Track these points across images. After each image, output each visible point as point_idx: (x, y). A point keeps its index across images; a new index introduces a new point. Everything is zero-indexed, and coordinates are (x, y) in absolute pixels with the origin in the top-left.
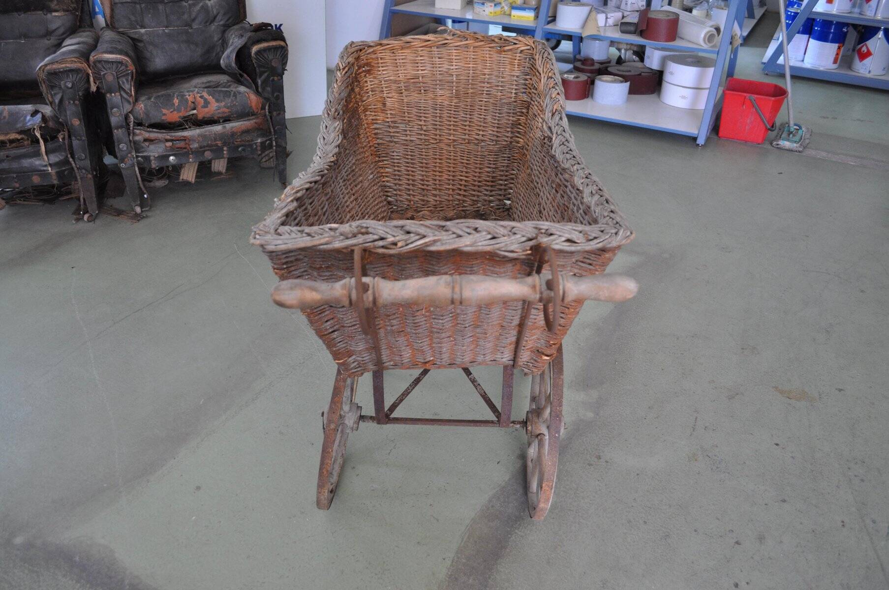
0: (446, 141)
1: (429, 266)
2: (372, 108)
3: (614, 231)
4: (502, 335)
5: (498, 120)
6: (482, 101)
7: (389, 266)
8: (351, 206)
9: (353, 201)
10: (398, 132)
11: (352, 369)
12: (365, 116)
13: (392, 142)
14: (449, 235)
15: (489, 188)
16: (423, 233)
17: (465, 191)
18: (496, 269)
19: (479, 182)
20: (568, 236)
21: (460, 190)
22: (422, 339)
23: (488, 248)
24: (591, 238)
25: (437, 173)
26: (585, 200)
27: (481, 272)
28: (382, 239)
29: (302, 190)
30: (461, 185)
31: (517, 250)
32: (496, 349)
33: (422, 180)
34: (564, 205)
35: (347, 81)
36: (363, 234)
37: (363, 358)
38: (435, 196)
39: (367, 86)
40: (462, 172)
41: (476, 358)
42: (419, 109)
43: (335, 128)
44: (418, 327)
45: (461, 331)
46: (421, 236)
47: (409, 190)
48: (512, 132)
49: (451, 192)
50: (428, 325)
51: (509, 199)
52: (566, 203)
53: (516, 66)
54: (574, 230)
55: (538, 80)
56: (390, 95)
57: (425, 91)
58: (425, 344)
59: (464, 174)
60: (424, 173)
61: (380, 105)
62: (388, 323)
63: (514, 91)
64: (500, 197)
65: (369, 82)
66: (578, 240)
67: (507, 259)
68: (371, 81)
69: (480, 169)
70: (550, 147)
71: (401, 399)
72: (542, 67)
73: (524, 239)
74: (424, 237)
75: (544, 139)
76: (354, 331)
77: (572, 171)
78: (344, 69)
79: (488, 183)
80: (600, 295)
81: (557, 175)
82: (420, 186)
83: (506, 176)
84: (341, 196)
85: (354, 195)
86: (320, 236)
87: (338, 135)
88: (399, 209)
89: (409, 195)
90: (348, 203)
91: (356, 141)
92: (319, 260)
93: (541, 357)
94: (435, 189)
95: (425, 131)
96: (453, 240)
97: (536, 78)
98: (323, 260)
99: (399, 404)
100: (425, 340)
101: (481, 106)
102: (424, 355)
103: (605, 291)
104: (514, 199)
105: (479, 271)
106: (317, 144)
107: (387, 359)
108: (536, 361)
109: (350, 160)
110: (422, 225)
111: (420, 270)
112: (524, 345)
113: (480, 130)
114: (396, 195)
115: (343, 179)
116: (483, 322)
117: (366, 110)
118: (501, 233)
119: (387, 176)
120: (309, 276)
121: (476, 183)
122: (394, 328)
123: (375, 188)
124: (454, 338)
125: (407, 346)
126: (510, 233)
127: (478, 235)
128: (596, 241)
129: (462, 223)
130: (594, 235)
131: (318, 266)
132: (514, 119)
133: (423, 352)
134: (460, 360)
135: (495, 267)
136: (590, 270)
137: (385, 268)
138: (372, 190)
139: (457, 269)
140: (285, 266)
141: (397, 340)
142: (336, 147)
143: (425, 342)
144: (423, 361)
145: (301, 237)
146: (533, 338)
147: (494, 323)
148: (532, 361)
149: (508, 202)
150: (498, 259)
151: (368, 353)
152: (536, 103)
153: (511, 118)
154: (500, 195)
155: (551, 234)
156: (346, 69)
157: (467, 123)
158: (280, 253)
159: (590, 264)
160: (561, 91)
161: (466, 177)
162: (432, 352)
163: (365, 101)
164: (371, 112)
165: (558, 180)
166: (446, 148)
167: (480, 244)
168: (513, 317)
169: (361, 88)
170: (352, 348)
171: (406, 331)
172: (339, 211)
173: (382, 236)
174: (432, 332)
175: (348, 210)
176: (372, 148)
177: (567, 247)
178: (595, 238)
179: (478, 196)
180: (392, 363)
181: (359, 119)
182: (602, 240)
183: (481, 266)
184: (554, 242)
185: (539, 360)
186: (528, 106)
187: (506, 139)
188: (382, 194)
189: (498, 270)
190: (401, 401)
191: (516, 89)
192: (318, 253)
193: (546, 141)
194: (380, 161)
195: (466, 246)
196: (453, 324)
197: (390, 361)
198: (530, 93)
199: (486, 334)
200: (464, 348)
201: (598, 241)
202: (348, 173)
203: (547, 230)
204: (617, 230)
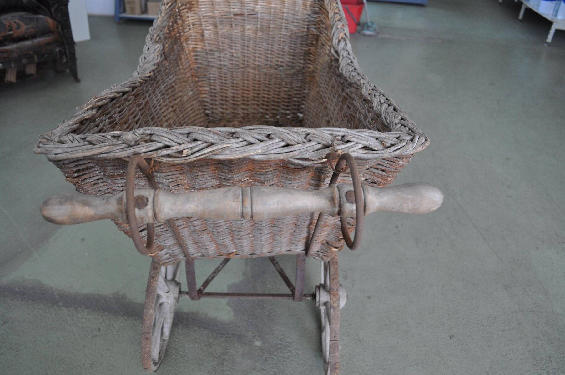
0: (252, 66)
1: (223, 174)
2: (192, 39)
3: (409, 138)
4: (296, 232)
5: (294, 50)
6: (281, 34)
7: (181, 174)
8: (168, 116)
9: (171, 112)
10: (214, 58)
11: (164, 260)
12: (187, 44)
13: (209, 66)
14: (238, 143)
15: (286, 104)
16: (210, 141)
17: (267, 106)
18: (290, 176)
19: (278, 99)
20: (365, 143)
21: (263, 105)
22: (223, 237)
23: (282, 157)
24: (388, 145)
25: (245, 92)
26: (375, 108)
27: (276, 178)
28: (167, 147)
29: (105, 98)
30: (264, 101)
31: (313, 159)
32: (291, 242)
33: (233, 97)
34: (351, 115)
35: (169, 13)
36: (146, 142)
37: (173, 251)
38: (243, 109)
39: (189, 20)
40: (264, 90)
41: (273, 249)
42: (231, 39)
43: (155, 50)
44: (219, 227)
45: (259, 230)
46: (209, 144)
47: (223, 104)
48: (304, 60)
49: (256, 106)
50: (228, 225)
51: (301, 113)
52: (353, 113)
53: (308, 7)
54: (370, 136)
55: (326, 17)
56: (207, 28)
57: (235, 25)
58: (227, 240)
59: (266, 92)
60: (234, 91)
61: (199, 37)
62: (191, 224)
63: (306, 27)
64: (295, 111)
65: (190, 17)
66: (375, 147)
67: (301, 167)
68: (192, 17)
69: (279, 88)
70: (337, 68)
71: (213, 276)
72: (329, 5)
73: (320, 146)
74: (212, 144)
75: (331, 62)
76: (161, 230)
77: (359, 84)
78: (168, 4)
79: (285, 100)
80: (403, 208)
81: (343, 90)
82: (231, 101)
83: (300, 94)
84: (159, 108)
85: (172, 107)
86: (102, 144)
87: (158, 56)
88: (215, 119)
89: (223, 108)
90: (165, 114)
91: (177, 63)
92: (110, 168)
93: (331, 249)
94: (244, 104)
95: (236, 57)
96: (243, 148)
97: (324, 16)
98: (114, 168)
99: (211, 281)
100: (226, 237)
101: (280, 38)
102: (227, 248)
103: (410, 203)
104: (306, 113)
105: (273, 178)
106: (139, 63)
107: (195, 252)
108: (325, 251)
109: (170, 78)
110: (209, 131)
111: (214, 177)
112: (316, 239)
113: (279, 58)
114: (212, 108)
115: (161, 94)
116: (278, 222)
117: (187, 39)
118: (296, 140)
119: (205, 94)
120: (105, 183)
121: (276, 100)
122: (196, 228)
123: (194, 102)
124: (253, 235)
125: (211, 241)
126: (305, 140)
127: (270, 142)
128: (393, 148)
129: (253, 129)
130: (391, 142)
131: (111, 174)
132: (306, 49)
133: (225, 246)
134: (259, 251)
135: (289, 175)
136: (382, 176)
137: (177, 176)
138: (191, 104)
139: (252, 177)
140: (76, 175)
141: (201, 237)
142: (155, 65)
143: (227, 239)
144: (226, 253)
145: (83, 146)
146: (324, 234)
147: (289, 223)
148: (322, 251)
149: (301, 115)
150: (292, 166)
151: (177, 247)
152: (324, 35)
153: (304, 48)
154: (295, 109)
155: (348, 141)
156: (170, 4)
157: (269, 52)
158: (67, 162)
159: (383, 170)
160: (346, 23)
161: (268, 95)
162: (234, 245)
163: (186, 32)
164: (192, 41)
165: (344, 94)
166: (251, 71)
167: (272, 152)
168: (306, 217)
169: (184, 22)
170: (161, 244)
171: (208, 230)
172: (154, 120)
173: (167, 143)
174: (232, 231)
175: (165, 119)
176: (193, 71)
177: (363, 154)
178: (392, 145)
179: (277, 110)
180: (200, 254)
181: (181, 46)
182: (399, 147)
183: (276, 173)
184: (352, 150)
185: (329, 251)
186: (317, 38)
187: (300, 65)
188: (200, 107)
189: (293, 177)
190: (213, 278)
191: (308, 25)
192: (107, 162)
193: (333, 63)
194: (199, 81)
195: (258, 154)
196: (251, 224)
197: (198, 253)
198: (319, 28)
199: (282, 232)
200: (263, 242)
201: (396, 148)
202: (167, 88)
203: (343, 137)
204: (412, 137)
